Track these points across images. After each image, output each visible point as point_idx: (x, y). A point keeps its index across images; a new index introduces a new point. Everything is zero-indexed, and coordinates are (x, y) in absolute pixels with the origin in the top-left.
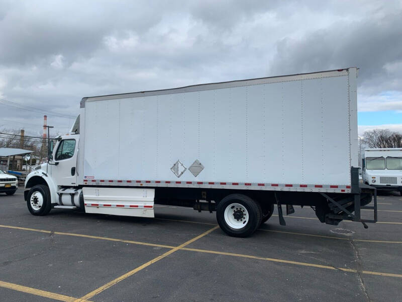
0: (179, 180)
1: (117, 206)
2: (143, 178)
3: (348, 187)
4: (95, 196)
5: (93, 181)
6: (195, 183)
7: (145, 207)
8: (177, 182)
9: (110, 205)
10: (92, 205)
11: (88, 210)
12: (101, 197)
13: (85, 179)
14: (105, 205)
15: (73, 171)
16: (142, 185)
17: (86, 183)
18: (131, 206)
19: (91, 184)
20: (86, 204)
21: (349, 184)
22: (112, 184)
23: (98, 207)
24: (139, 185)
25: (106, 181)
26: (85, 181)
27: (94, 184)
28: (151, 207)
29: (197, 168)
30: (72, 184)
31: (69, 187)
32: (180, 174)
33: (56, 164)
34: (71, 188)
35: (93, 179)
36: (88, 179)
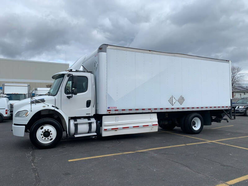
0: (173, 107)
1: (134, 127)
2: (153, 107)
3: (230, 107)
4: (115, 122)
5: (115, 110)
6: (181, 108)
7: (153, 125)
8: (172, 109)
9: (128, 127)
10: (112, 129)
11: (105, 134)
12: (119, 122)
13: (108, 109)
14: (123, 128)
15: (88, 104)
16: (152, 111)
17: (109, 113)
18: (143, 126)
19: (114, 112)
20: (105, 130)
21: (230, 106)
22: (131, 112)
23: (116, 130)
24: (150, 111)
25: (127, 110)
26: (108, 111)
27: (117, 112)
28: (157, 125)
29: (181, 100)
30: (87, 114)
31: (80, 118)
32: (173, 103)
33: (69, 97)
34: (82, 118)
35: (115, 109)
36: (112, 109)
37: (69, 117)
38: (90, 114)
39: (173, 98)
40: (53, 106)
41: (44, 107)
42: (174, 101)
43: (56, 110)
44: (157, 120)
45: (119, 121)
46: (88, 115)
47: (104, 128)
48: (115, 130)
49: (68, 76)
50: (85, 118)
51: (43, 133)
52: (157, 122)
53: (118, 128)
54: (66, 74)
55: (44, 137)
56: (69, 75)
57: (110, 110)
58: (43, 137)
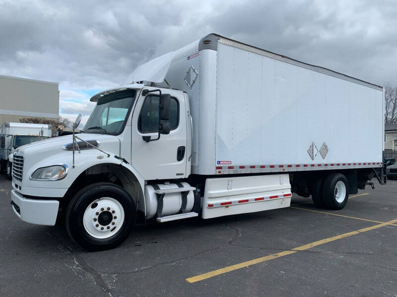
0: (313, 163)
1: (256, 199)
2: (286, 162)
4: (227, 191)
5: (230, 168)
6: (323, 165)
7: (284, 195)
9: (247, 201)
11: (208, 214)
12: (234, 190)
13: (218, 165)
14: (240, 202)
15: (181, 154)
16: (284, 170)
17: (220, 172)
18: (271, 197)
19: (226, 172)
20: (211, 206)
22: (253, 171)
23: (228, 207)
24: (281, 170)
25: (247, 167)
26: (218, 168)
27: (231, 172)
28: (289, 195)
29: (324, 150)
30: (177, 174)
31: (163, 182)
32: (314, 155)
33: (147, 139)
34: (167, 183)
35: (230, 165)
36: (223, 165)
37: (145, 181)
38: (182, 174)
39: (314, 147)
40: (116, 157)
41: (100, 158)
42: (315, 151)
43: (124, 164)
44: (290, 187)
45: (234, 188)
46: (179, 177)
47: (208, 202)
48: (226, 207)
49: (143, 95)
50: (172, 181)
51: (97, 217)
52: (290, 190)
53: (230, 203)
54: (139, 89)
55: (100, 225)
56: (145, 92)
57: (220, 168)
58: (97, 226)
